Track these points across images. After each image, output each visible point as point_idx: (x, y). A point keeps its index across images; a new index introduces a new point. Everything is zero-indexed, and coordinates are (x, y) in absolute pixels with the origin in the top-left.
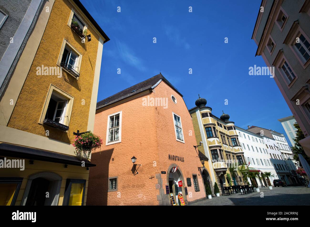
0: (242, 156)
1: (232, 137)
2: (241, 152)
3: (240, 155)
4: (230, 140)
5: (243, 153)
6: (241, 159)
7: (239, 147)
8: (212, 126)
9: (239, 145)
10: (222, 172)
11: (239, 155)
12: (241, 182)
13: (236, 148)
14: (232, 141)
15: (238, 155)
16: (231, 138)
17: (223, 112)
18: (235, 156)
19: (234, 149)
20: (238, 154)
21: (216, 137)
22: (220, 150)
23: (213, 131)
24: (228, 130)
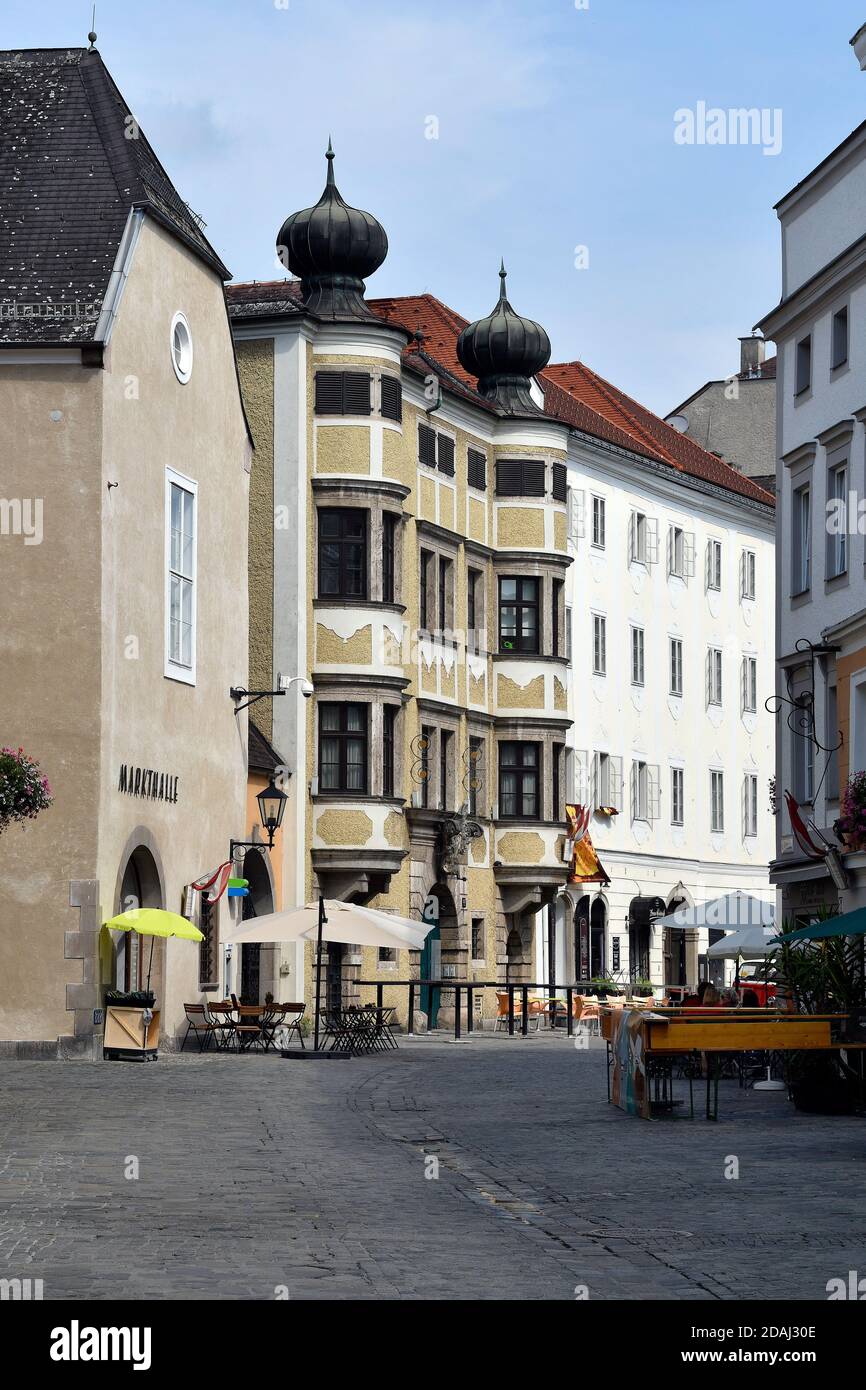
0: (547, 750)
1: (510, 570)
2: (549, 712)
3: (536, 738)
4: (490, 594)
5: (564, 725)
6: (536, 771)
7: (548, 670)
8: (377, 507)
9: (547, 650)
10: (365, 877)
11: (528, 738)
12: (474, 957)
13: (522, 672)
14: (502, 603)
15: (521, 735)
16: (501, 578)
17: (503, 291)
18: (490, 738)
19: (500, 676)
20: (520, 731)
21: (389, 602)
22: (391, 711)
23: (376, 554)
24: (501, 492)
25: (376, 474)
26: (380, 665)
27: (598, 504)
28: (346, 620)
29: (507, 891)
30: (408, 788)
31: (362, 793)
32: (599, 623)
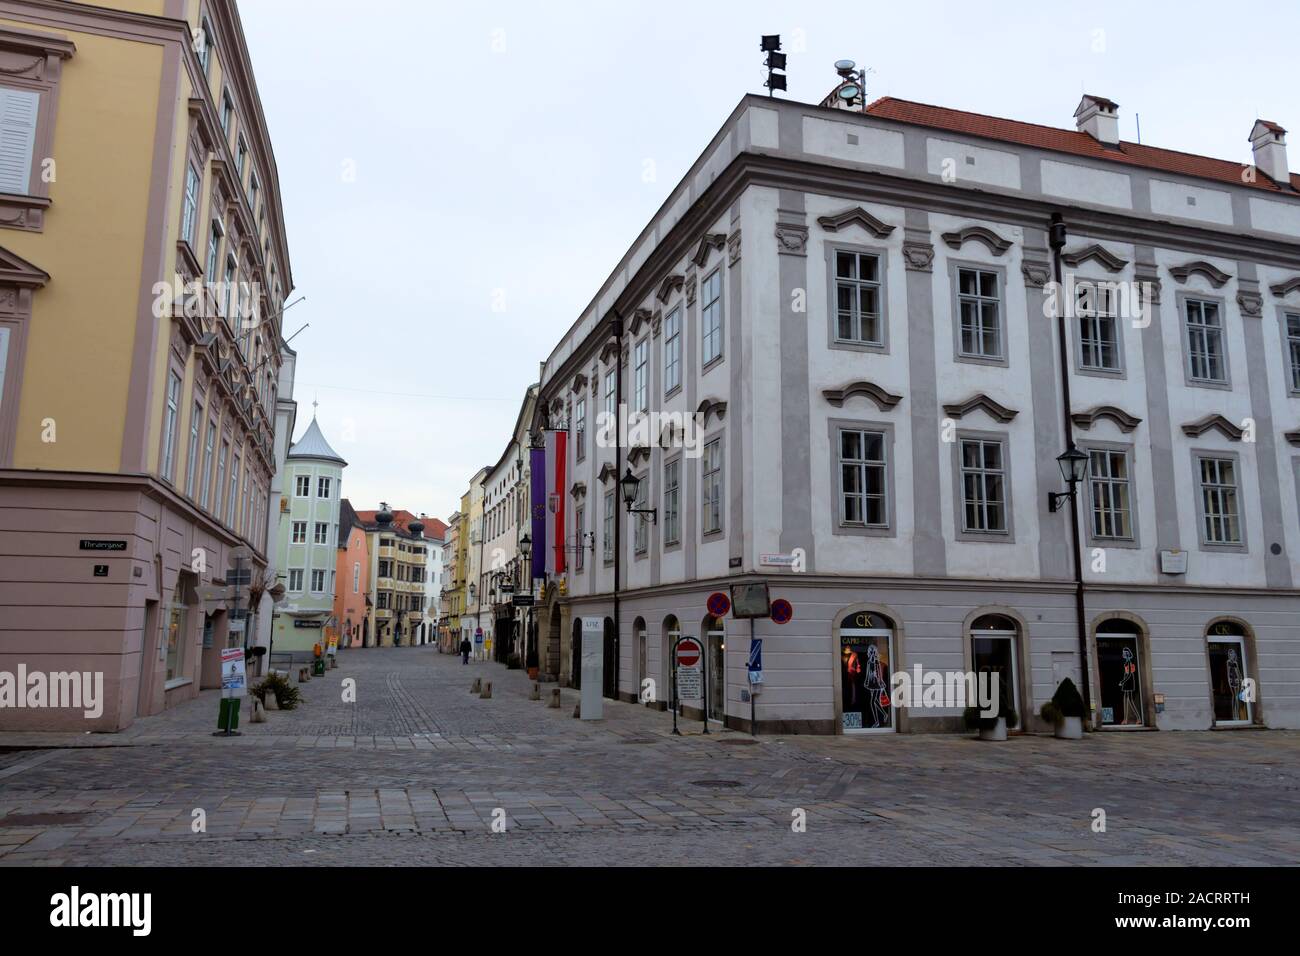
0: (421, 598)
1: (415, 567)
2: (422, 591)
3: (419, 596)
4: (411, 572)
5: (424, 593)
6: (418, 602)
8: (390, 560)
9: (422, 580)
11: (417, 596)
18: (410, 596)
21: (391, 576)
22: (390, 595)
23: (389, 569)
24: (414, 552)
25: (390, 556)
26: (388, 587)
27: (434, 552)
28: (383, 580)
29: (412, 623)
30: (394, 606)
31: (384, 608)
32: (433, 574)
